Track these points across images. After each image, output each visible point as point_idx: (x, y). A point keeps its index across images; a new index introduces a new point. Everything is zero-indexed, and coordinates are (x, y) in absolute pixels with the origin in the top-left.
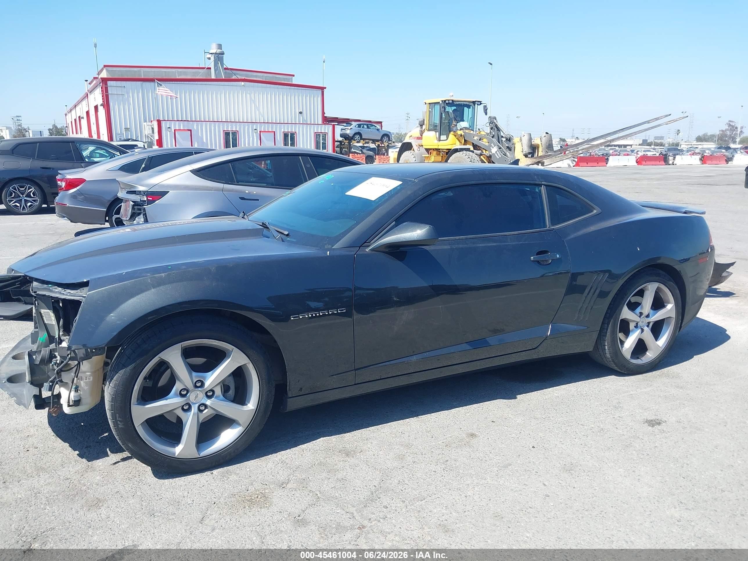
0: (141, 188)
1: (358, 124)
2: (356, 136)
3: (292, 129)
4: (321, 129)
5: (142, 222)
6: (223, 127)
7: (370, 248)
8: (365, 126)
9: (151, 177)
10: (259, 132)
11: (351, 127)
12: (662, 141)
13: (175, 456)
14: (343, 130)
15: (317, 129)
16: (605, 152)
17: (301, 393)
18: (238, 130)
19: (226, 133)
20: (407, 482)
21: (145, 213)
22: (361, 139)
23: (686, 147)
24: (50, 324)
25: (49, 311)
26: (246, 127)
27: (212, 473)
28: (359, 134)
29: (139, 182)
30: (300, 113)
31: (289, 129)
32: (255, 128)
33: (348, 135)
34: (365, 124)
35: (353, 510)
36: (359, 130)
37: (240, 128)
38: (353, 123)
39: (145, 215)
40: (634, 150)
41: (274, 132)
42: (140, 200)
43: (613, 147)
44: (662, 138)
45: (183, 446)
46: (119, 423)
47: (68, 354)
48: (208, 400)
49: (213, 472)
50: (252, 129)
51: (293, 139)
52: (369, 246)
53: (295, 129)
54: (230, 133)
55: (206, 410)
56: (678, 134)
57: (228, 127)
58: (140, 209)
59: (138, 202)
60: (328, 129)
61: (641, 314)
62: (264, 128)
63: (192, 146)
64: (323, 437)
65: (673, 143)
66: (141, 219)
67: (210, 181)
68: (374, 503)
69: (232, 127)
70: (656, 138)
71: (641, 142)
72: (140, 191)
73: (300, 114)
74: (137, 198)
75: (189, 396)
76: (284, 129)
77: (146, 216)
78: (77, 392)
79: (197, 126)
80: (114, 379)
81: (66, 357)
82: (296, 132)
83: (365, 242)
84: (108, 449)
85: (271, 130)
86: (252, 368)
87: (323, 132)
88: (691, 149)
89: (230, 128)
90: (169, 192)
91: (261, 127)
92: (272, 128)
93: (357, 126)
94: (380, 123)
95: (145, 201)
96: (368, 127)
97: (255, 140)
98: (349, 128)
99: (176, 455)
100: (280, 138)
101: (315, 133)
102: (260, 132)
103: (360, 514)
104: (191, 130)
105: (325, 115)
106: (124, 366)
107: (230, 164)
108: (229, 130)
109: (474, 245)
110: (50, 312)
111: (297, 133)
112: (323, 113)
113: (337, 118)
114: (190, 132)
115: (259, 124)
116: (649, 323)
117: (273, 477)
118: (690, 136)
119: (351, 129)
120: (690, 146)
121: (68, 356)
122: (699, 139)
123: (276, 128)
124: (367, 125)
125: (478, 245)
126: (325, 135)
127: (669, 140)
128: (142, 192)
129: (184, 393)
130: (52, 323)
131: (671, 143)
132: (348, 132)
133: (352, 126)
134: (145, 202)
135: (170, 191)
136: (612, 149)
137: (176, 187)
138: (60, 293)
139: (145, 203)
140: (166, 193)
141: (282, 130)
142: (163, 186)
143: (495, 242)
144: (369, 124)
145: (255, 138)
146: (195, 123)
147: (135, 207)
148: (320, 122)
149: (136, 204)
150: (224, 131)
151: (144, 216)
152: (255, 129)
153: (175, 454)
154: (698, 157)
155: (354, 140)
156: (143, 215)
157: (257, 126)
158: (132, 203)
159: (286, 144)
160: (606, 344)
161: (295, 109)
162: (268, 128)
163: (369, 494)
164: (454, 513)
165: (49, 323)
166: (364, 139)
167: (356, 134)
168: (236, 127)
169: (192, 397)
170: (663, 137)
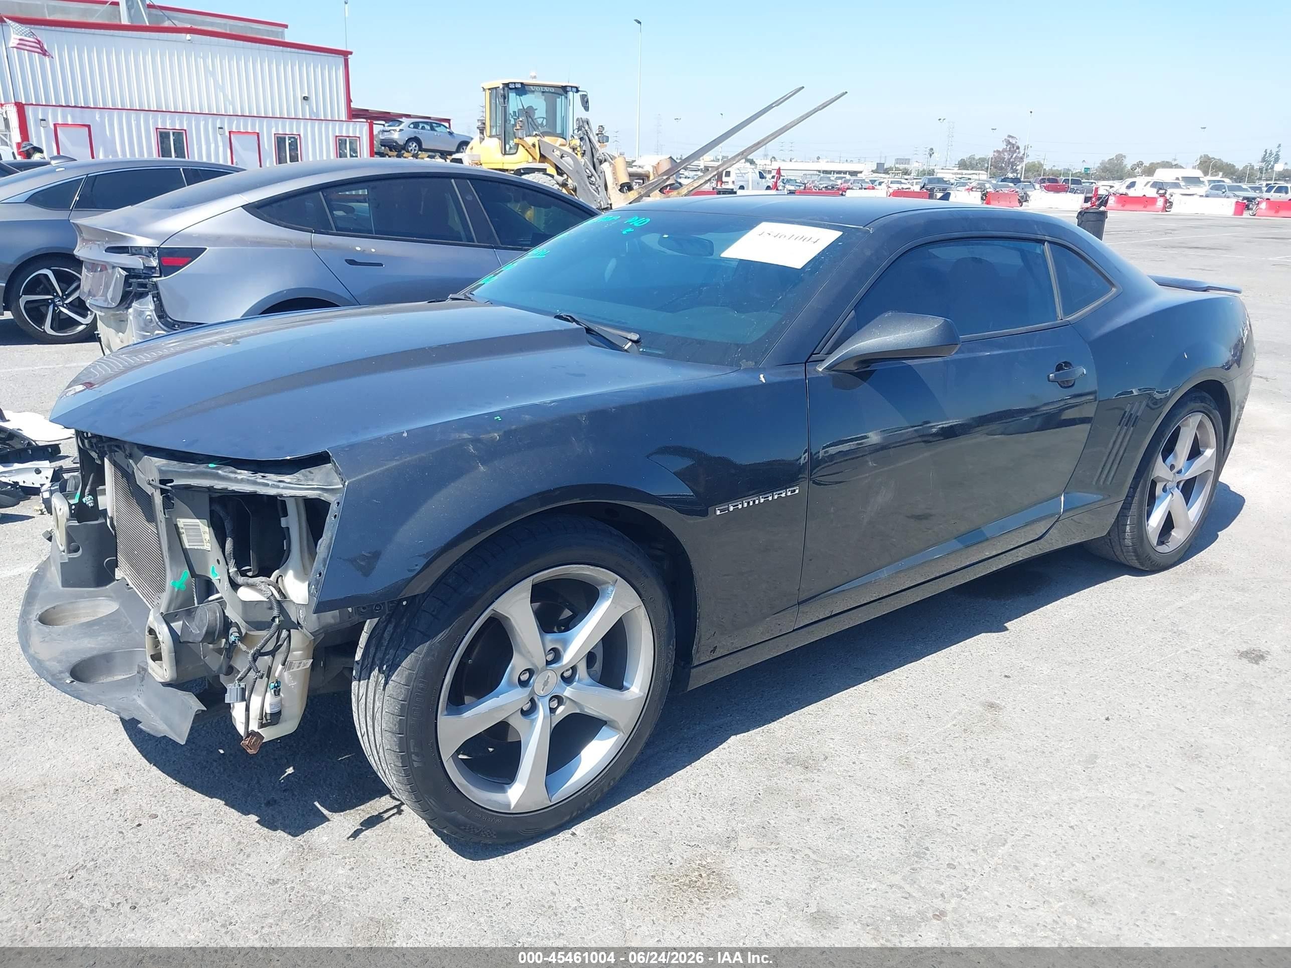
0: (142, 242)
1: (412, 123)
2: (411, 144)
3: (291, 129)
4: (348, 130)
5: (151, 311)
6: (156, 122)
7: (826, 364)
8: (428, 127)
9: (158, 217)
10: (227, 134)
11: (401, 127)
12: (906, 166)
13: (510, 809)
14: (386, 133)
15: (341, 130)
16: (831, 183)
17: (716, 655)
18: (185, 128)
19: (161, 134)
20: (951, 811)
21: (158, 293)
22: (421, 149)
23: (954, 176)
24: (198, 549)
25: (198, 521)
26: (202, 123)
27: (573, 834)
28: (416, 140)
29: (135, 226)
30: (305, 98)
31: (287, 129)
32: (218, 125)
33: (396, 142)
34: (426, 123)
35: (896, 879)
36: (415, 132)
37: (190, 124)
38: (403, 119)
39: (157, 297)
40: (875, 181)
41: (258, 134)
42: (145, 267)
43: (842, 175)
44: (907, 161)
45: (524, 787)
46: (414, 757)
47: (274, 618)
48: (568, 688)
49: (574, 831)
50: (214, 128)
51: (294, 146)
52: (823, 360)
53: (298, 129)
54: (169, 133)
55: (561, 708)
56: (931, 155)
57: (164, 122)
58: (144, 286)
59: (136, 271)
60: (360, 129)
61: (1172, 467)
62: (238, 126)
63: (93, 157)
64: (736, 734)
65: (924, 170)
66: (148, 305)
67: (285, 227)
68: (925, 861)
69: (173, 122)
70: (899, 161)
71: (875, 168)
72: (140, 248)
73: (305, 101)
74: (136, 262)
75: (534, 682)
76: (277, 129)
77: (160, 300)
78: (279, 695)
79: (102, 117)
80: (403, 664)
81: (268, 622)
82: (299, 135)
83: (813, 354)
84: (317, 804)
85: (252, 129)
86: (643, 615)
87: (351, 135)
88: (962, 181)
89: (169, 124)
90: (206, 249)
91: (230, 124)
92: (253, 125)
93: (412, 126)
94: (448, 121)
95: (154, 268)
96: (432, 129)
97: (221, 149)
98: (398, 129)
99: (512, 806)
100: (269, 146)
101: (336, 136)
102: (230, 132)
103: (916, 886)
104: (89, 127)
105: (353, 105)
106: (427, 636)
107: (321, 193)
108: (168, 127)
109: (972, 355)
110: (201, 524)
111: (302, 135)
112: (349, 101)
113: (367, 110)
114: (87, 129)
115: (226, 119)
116: (1178, 483)
117: (700, 829)
118: (948, 159)
119: (401, 130)
120: (960, 176)
121: (273, 619)
122: (963, 165)
123: (261, 127)
124: (431, 124)
125: (981, 354)
126: (354, 140)
127: (916, 165)
128: (144, 249)
129: (525, 677)
130: (202, 547)
131: (921, 169)
132: (396, 136)
133: (403, 125)
134: (153, 271)
135: (208, 248)
136: (841, 178)
137: (217, 240)
138: (248, 482)
139: (153, 273)
140: (199, 252)
141: (274, 131)
142: (189, 237)
143: (1000, 347)
144: (434, 123)
145: (220, 144)
146: (97, 112)
147: (131, 280)
148: (344, 117)
149: (131, 274)
150: (157, 129)
151: (155, 299)
152: (220, 128)
153: (509, 805)
154: (978, 195)
155: (408, 151)
156: (153, 297)
157: (222, 122)
158: (124, 273)
159: (281, 160)
160: (1128, 523)
161: (294, 91)
162: (246, 126)
163: (903, 842)
164: (1077, 864)
165: (196, 547)
166: (426, 150)
167: (410, 140)
168: (181, 123)
169: (537, 683)
170: (909, 159)
